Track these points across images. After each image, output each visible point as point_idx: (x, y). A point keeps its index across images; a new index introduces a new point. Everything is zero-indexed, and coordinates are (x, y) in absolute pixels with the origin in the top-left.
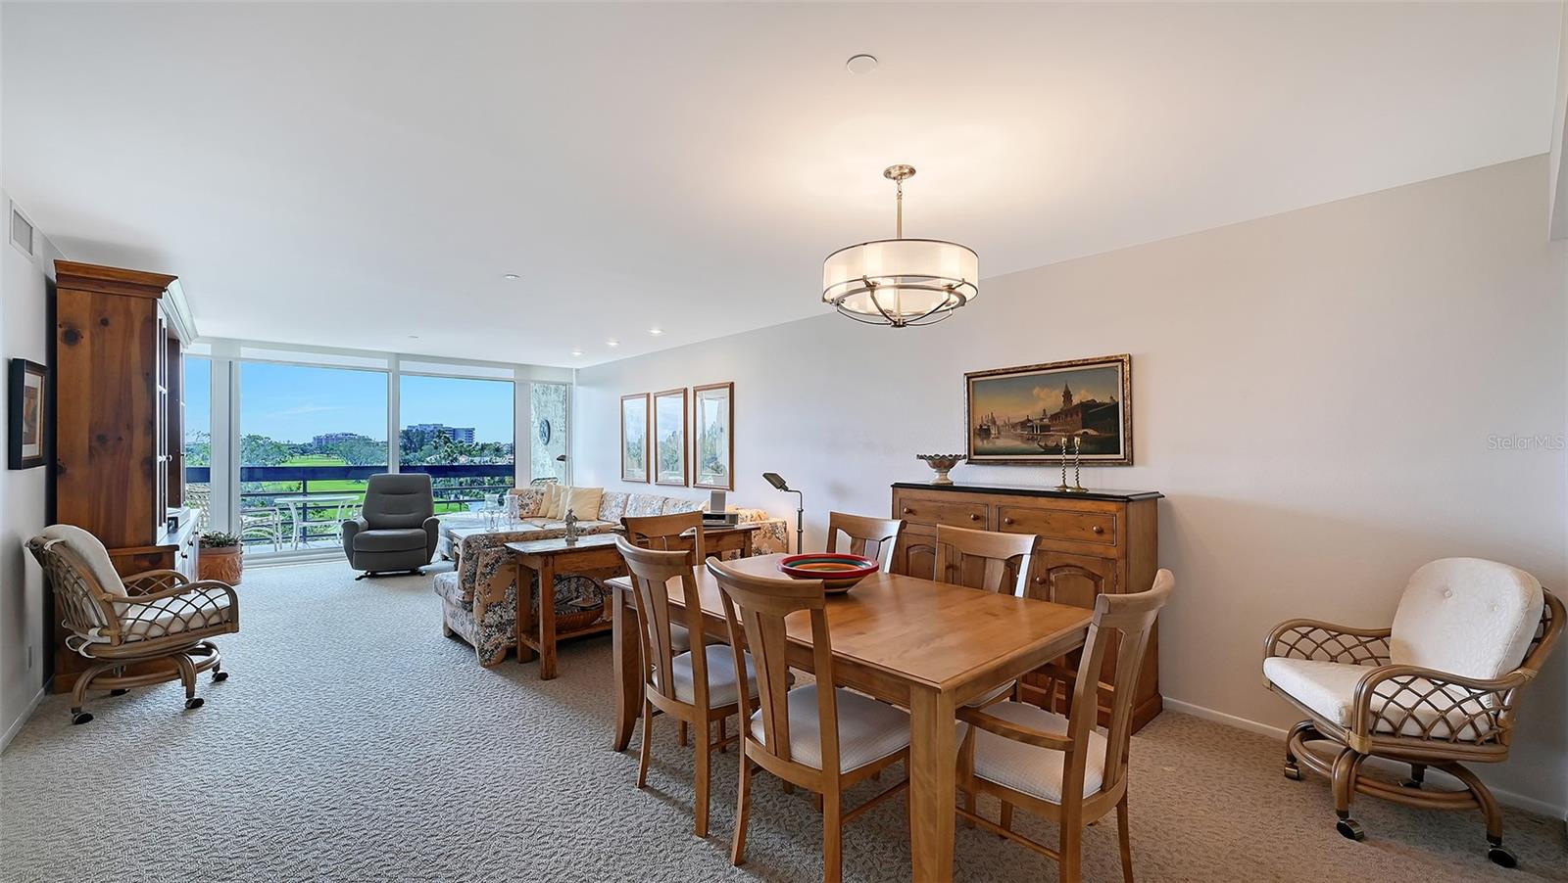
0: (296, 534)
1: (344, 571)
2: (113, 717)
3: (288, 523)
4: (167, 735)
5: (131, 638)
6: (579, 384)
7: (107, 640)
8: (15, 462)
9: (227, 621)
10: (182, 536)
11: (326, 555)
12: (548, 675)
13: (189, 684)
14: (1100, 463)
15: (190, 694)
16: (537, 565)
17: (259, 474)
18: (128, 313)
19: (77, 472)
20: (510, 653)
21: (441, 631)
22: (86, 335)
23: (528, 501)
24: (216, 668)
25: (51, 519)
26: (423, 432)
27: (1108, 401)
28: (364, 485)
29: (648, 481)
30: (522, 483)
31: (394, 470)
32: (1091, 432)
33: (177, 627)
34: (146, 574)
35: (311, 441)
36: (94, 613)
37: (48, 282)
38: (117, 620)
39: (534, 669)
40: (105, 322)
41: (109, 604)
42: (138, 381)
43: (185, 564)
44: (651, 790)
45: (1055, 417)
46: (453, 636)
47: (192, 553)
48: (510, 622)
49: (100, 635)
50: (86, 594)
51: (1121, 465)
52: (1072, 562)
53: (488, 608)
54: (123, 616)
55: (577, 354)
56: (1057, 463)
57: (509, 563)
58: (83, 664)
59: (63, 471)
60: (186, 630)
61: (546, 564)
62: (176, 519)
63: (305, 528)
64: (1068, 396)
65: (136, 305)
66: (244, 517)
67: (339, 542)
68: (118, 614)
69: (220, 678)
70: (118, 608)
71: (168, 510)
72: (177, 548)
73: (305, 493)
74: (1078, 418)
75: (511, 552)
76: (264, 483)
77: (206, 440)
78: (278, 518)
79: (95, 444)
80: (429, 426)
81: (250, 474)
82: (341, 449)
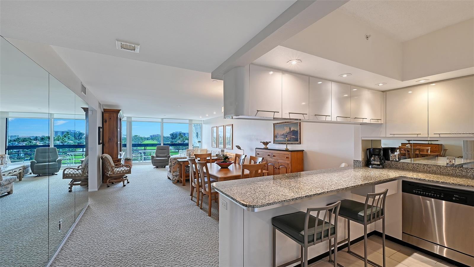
0: (143, 159)
1: (152, 166)
2: (113, 187)
3: (141, 156)
4: (120, 189)
5: (115, 173)
6: (204, 124)
7: (112, 173)
8: (99, 144)
9: (129, 172)
10: (122, 157)
11: (148, 164)
12: (184, 185)
13: (124, 182)
14: (295, 144)
15: (124, 184)
16: (182, 163)
17: (137, 145)
18: (114, 117)
19: (106, 145)
20: (178, 181)
21: (167, 177)
22: (108, 121)
23: (191, 152)
24: (128, 181)
25: (103, 153)
26: (176, 134)
27: (296, 130)
28: (155, 148)
29: (217, 147)
30: (190, 147)
31: (162, 145)
32: (294, 137)
33: (122, 172)
34: (117, 163)
35: (149, 136)
36: (110, 169)
37: (102, 112)
38: (113, 170)
39: (182, 184)
40: (110, 118)
41: (112, 167)
42: (115, 129)
43: (122, 162)
44: (193, 201)
45: (288, 133)
46: (169, 178)
47: (124, 160)
48: (178, 175)
49: (111, 172)
50: (109, 165)
51: (298, 144)
52: (283, 164)
53: (174, 172)
54: (114, 170)
55: (201, 117)
56: (285, 143)
57: (178, 163)
58: (108, 177)
59: (104, 145)
60: (123, 173)
61: (183, 163)
62: (121, 154)
63: (145, 157)
64: (290, 129)
65: (115, 115)
66: (133, 155)
67: (151, 161)
68: (113, 169)
69: (128, 182)
70: (113, 168)
71: (120, 152)
72: (121, 159)
73: (145, 150)
74: (292, 133)
75: (178, 161)
76: (138, 148)
77: (126, 137)
78: (139, 155)
79: (109, 140)
80: (178, 132)
81: (134, 145)
82: (156, 138)
